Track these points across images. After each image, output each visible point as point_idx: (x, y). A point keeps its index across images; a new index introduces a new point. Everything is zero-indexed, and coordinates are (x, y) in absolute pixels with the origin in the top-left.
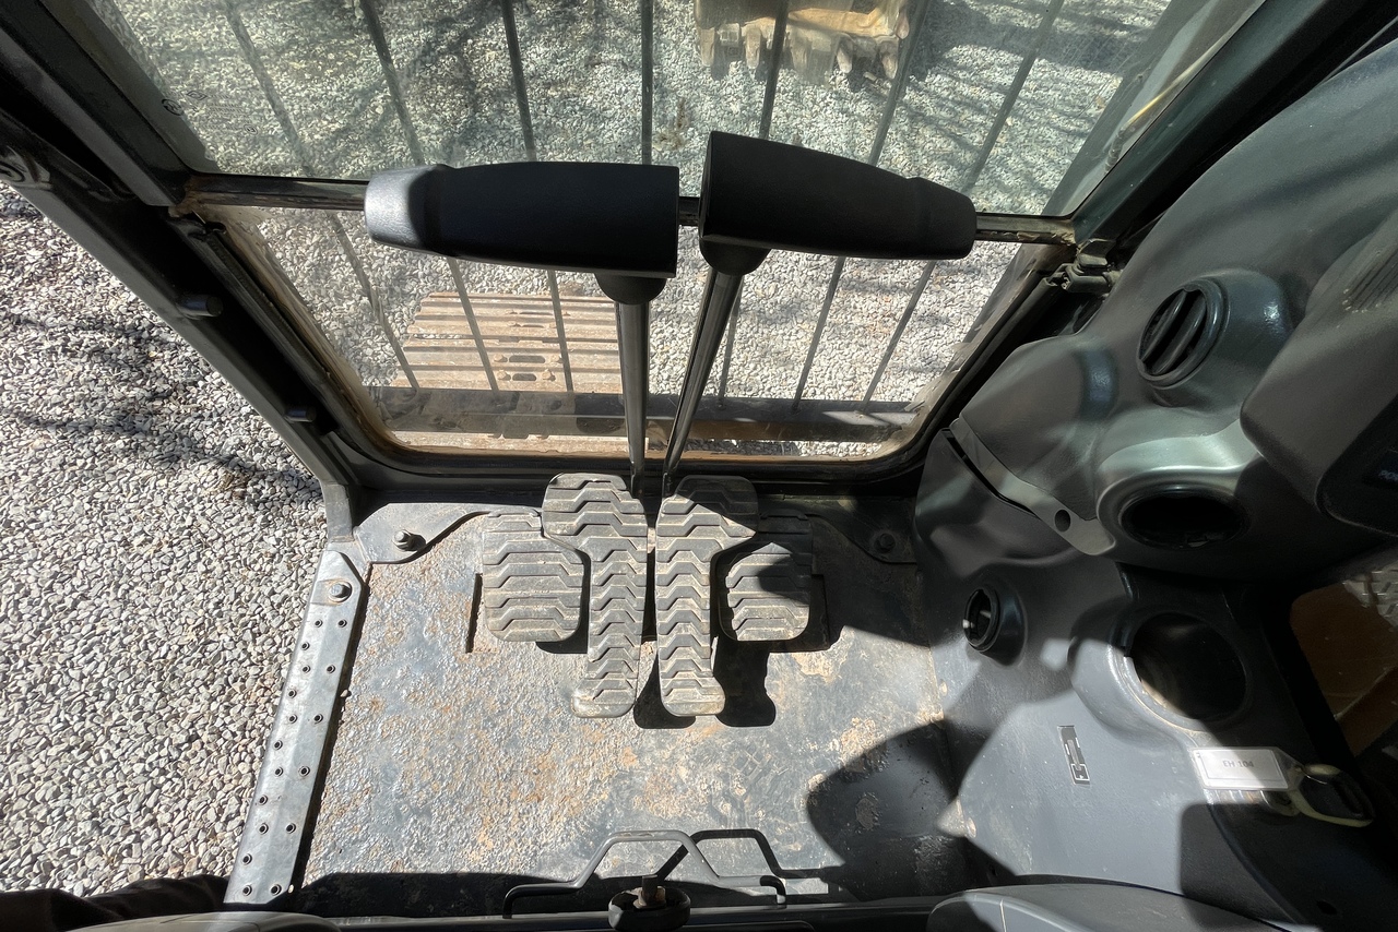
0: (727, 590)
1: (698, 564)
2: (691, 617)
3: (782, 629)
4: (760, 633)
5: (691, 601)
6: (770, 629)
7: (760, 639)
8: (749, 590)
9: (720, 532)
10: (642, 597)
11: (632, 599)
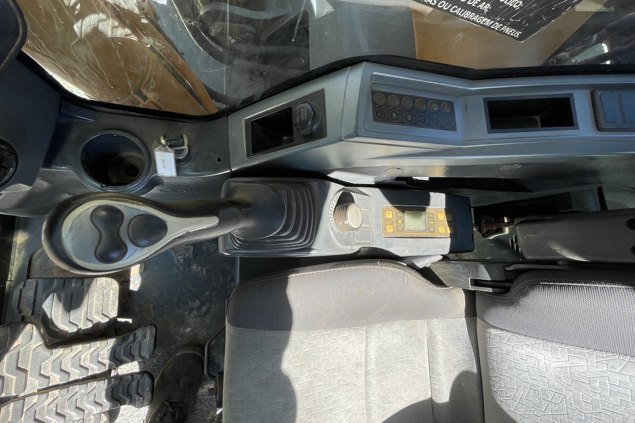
0: (79, 330)
1: (54, 357)
2: (95, 354)
3: (111, 292)
4: (113, 304)
5: (82, 357)
6: (111, 299)
7: (117, 304)
8: (80, 316)
9: (25, 349)
10: (77, 388)
11: (78, 394)
